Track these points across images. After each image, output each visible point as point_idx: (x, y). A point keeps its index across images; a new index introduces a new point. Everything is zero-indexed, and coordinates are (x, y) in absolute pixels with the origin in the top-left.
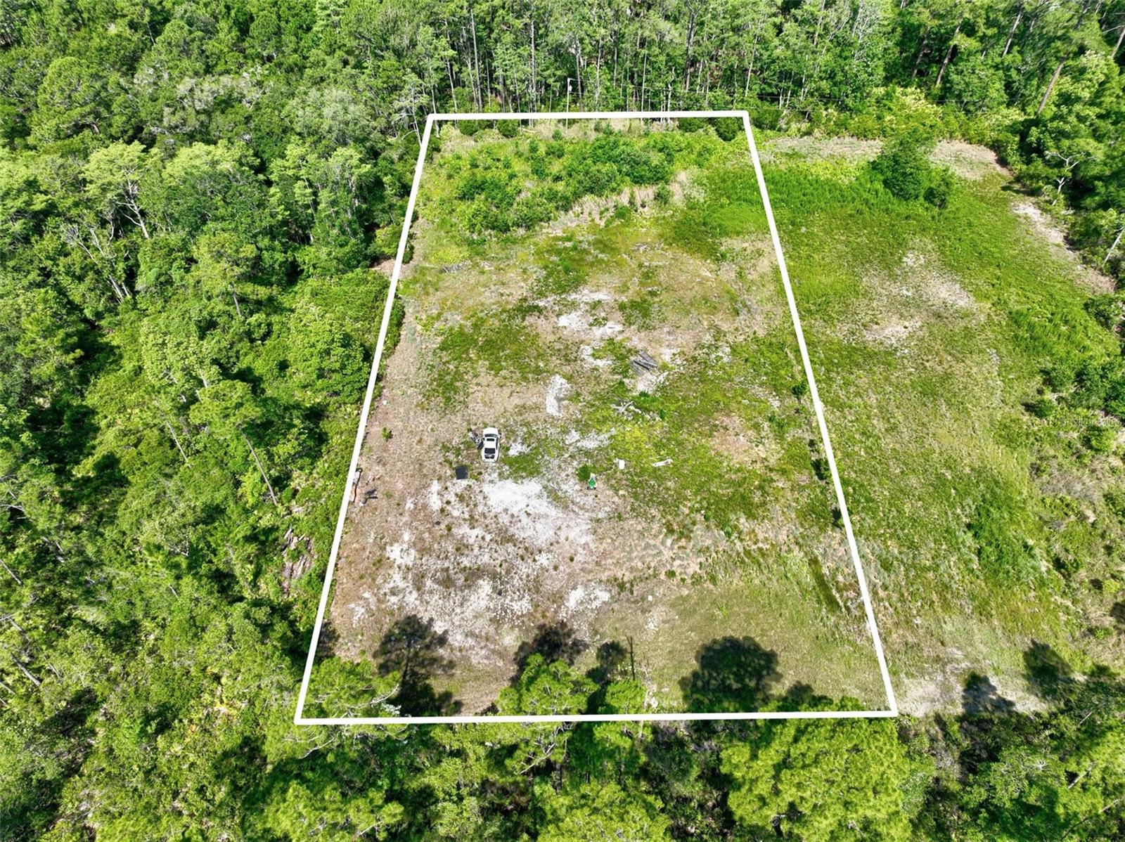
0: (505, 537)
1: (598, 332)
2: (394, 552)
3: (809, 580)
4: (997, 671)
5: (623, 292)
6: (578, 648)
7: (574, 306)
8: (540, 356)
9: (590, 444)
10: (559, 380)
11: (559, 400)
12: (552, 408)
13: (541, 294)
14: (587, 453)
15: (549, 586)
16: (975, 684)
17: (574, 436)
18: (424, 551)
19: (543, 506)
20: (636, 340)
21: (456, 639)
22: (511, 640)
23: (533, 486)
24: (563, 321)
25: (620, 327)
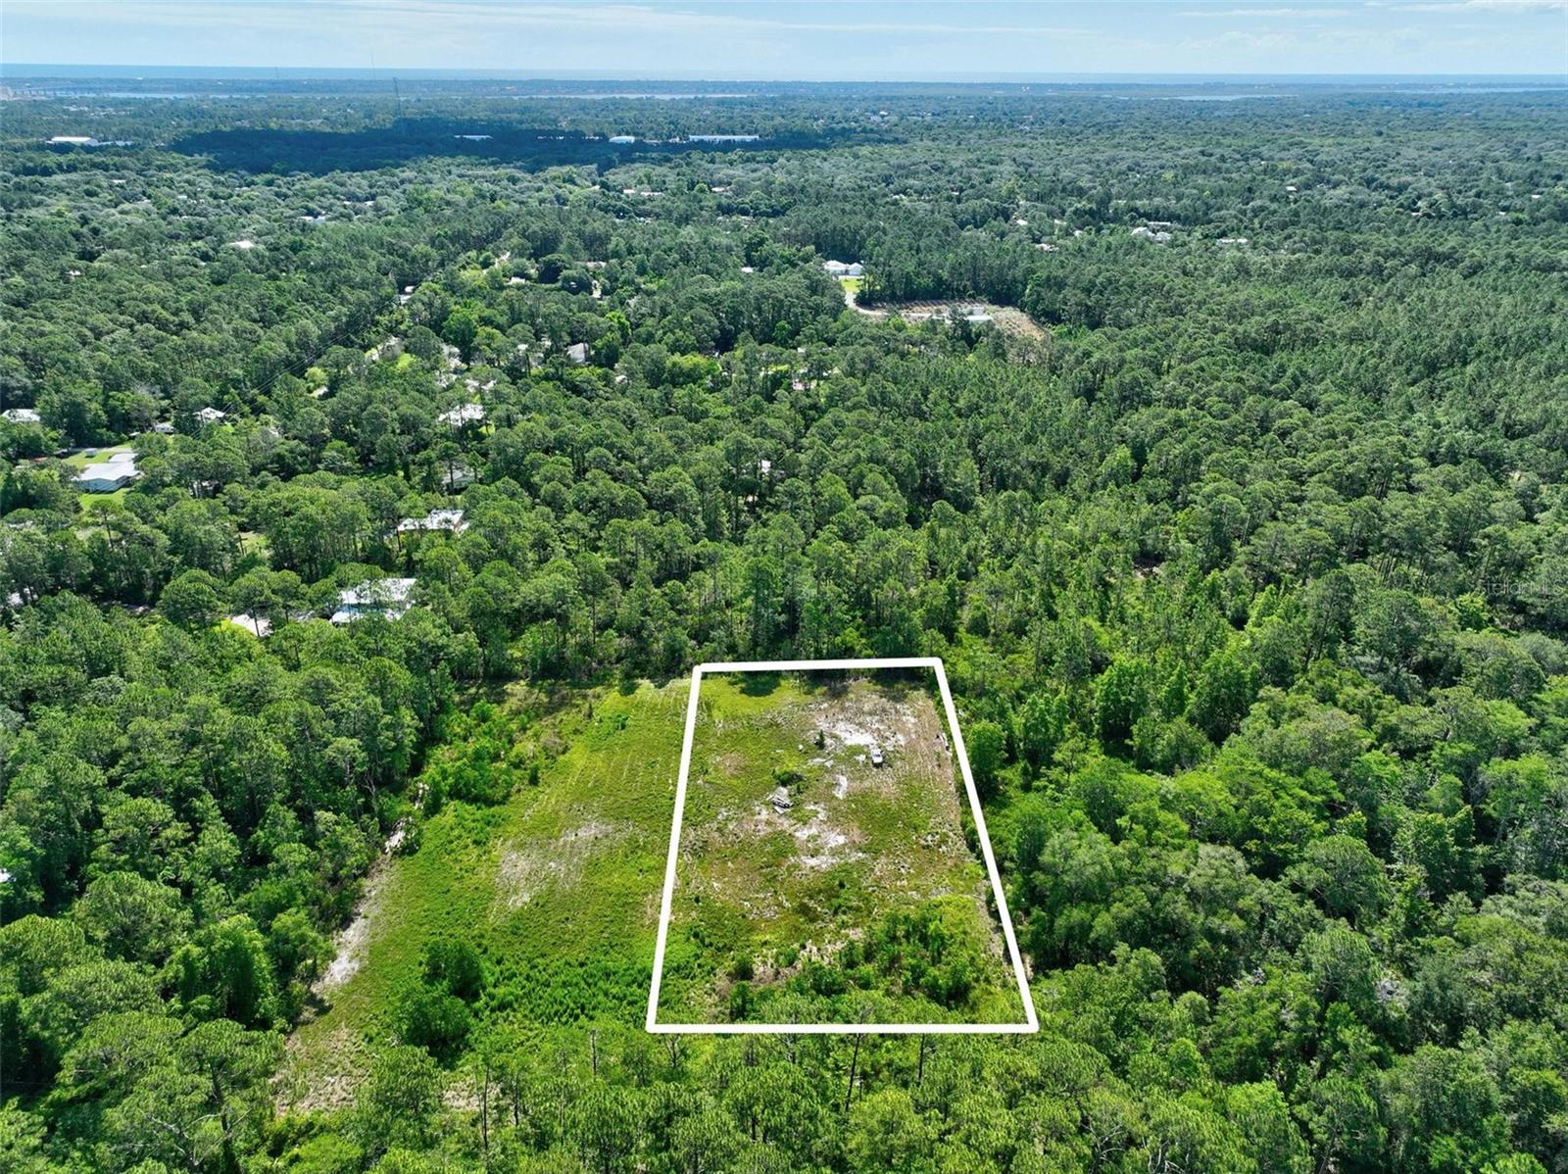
0: (860, 724)
1: (814, 831)
2: (913, 720)
4: (649, 689)
5: (793, 865)
6: (823, 694)
7: (834, 852)
8: (854, 812)
9: (817, 760)
10: (840, 795)
11: (837, 784)
12: (843, 781)
13: (861, 863)
14: (819, 756)
15: (834, 710)
16: (661, 686)
17: (830, 764)
18: (898, 720)
19: (843, 735)
20: (785, 824)
21: (875, 697)
22: (851, 696)
23: (848, 743)
24: (841, 840)
25: (797, 834)
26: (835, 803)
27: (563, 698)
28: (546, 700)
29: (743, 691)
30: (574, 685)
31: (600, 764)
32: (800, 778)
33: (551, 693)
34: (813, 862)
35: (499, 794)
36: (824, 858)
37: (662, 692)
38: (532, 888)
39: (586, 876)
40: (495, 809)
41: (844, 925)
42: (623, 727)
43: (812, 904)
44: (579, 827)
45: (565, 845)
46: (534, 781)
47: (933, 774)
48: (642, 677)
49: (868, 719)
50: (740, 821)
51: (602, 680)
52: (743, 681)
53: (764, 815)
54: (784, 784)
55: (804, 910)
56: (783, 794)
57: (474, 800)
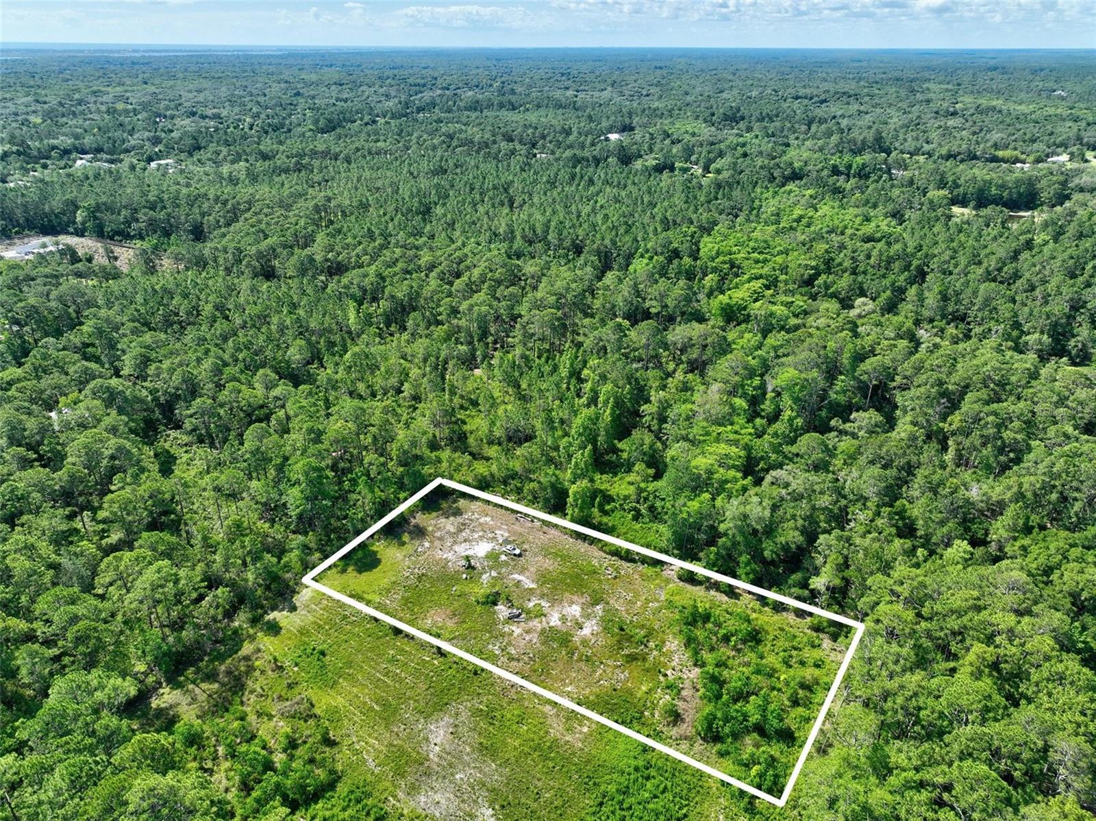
0: (465, 541)
1: (556, 615)
2: (488, 519)
3: (365, 596)
4: (287, 617)
5: (582, 642)
6: (412, 539)
7: (586, 617)
8: (555, 588)
9: (484, 577)
10: (531, 586)
11: (519, 581)
12: (518, 577)
13: (606, 611)
14: (481, 574)
15: (437, 543)
16: (293, 609)
17: (494, 574)
18: (481, 524)
19: (470, 553)
20: (536, 624)
21: (443, 520)
22: (430, 529)
23: (481, 555)
24: (576, 608)
25: (552, 624)
26: (538, 592)
27: (229, 673)
28: (216, 686)
29: (360, 572)
30: (221, 658)
31: (355, 690)
32: (498, 594)
33: (211, 677)
34: (586, 631)
35: (321, 774)
36: (588, 624)
37: (301, 611)
38: (475, 802)
39: (494, 761)
40: (342, 789)
41: (659, 648)
42: (323, 653)
43: (626, 652)
44: (427, 740)
45: (440, 757)
46: (329, 742)
47: (549, 539)
48: (266, 613)
49: (464, 534)
50: (510, 644)
51: (236, 639)
52: (347, 565)
53: (517, 630)
54: (495, 603)
55: (632, 658)
56: (502, 610)
57: (316, 797)
